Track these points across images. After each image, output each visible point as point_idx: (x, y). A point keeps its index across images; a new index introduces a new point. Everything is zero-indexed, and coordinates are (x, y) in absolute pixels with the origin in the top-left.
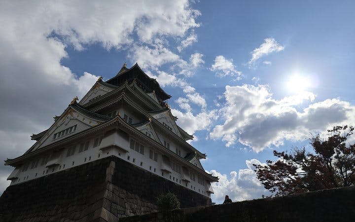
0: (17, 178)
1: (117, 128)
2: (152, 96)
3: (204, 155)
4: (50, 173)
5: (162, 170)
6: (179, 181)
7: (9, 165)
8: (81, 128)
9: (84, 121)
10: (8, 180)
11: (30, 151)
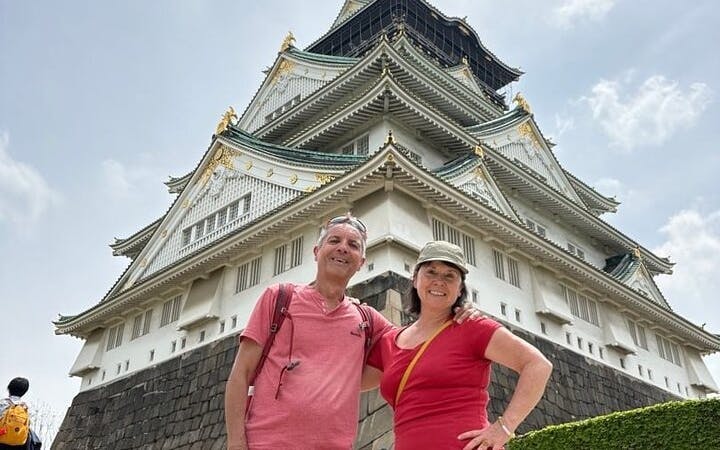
0: (96, 369)
1: (389, 185)
2: (462, 75)
3: (666, 260)
4: (194, 344)
5: (540, 314)
6: (596, 349)
7: (66, 333)
8: (265, 202)
9: (274, 179)
10: (72, 375)
11: (116, 291)
